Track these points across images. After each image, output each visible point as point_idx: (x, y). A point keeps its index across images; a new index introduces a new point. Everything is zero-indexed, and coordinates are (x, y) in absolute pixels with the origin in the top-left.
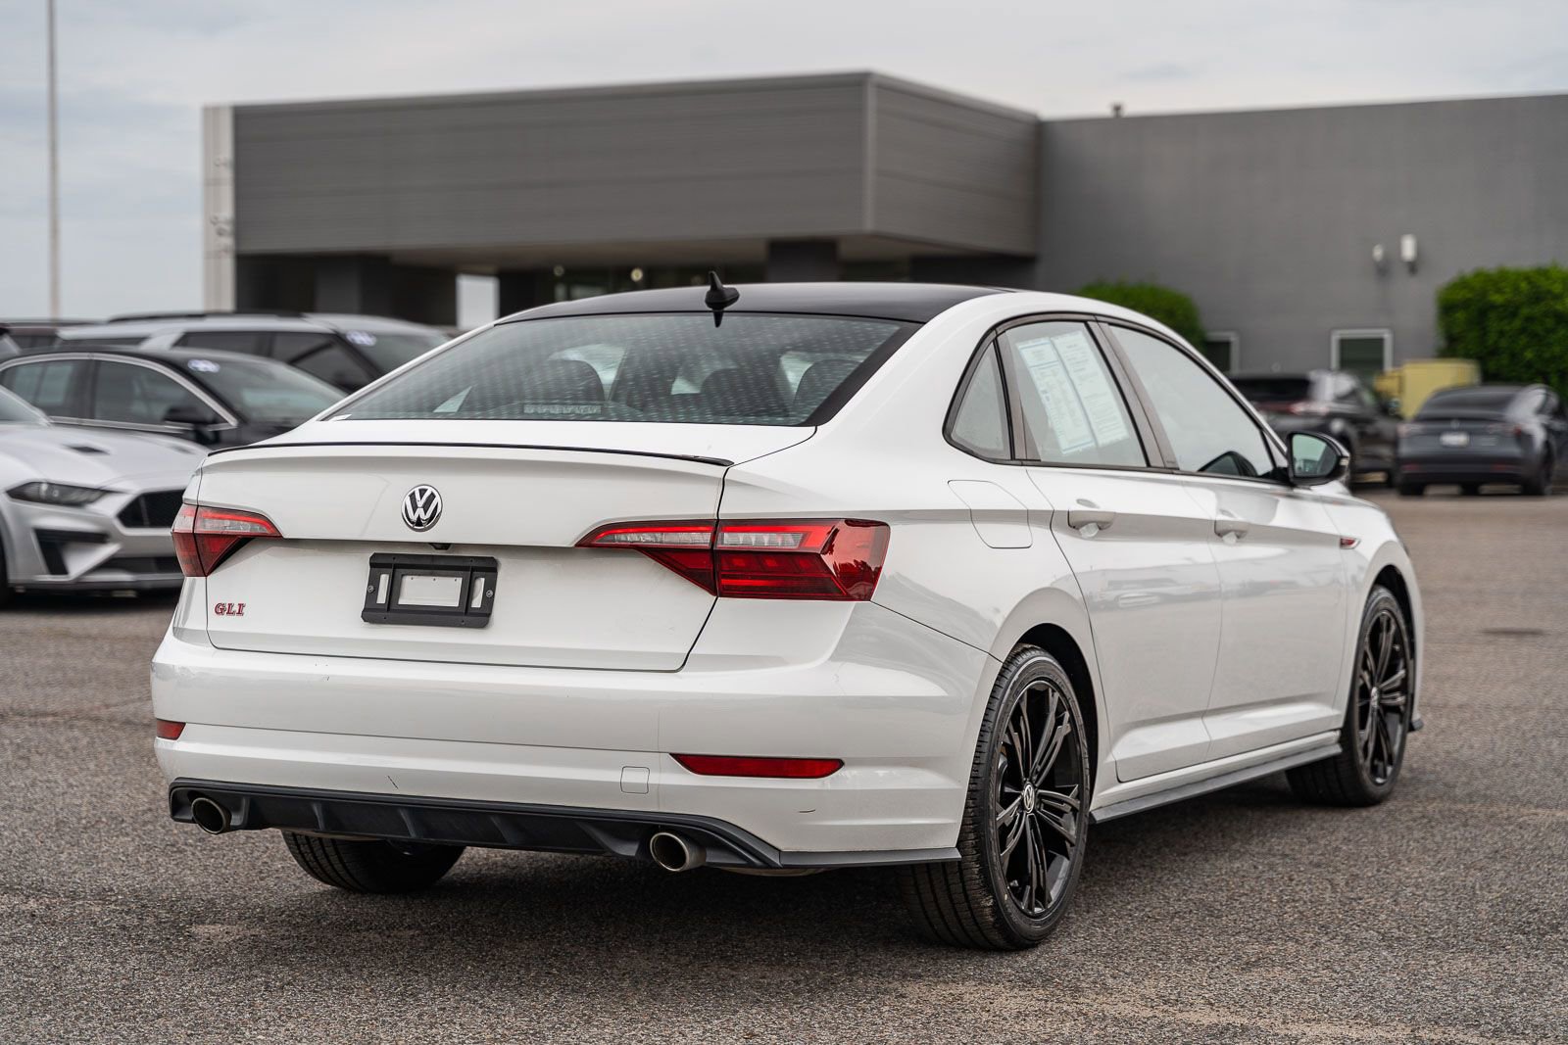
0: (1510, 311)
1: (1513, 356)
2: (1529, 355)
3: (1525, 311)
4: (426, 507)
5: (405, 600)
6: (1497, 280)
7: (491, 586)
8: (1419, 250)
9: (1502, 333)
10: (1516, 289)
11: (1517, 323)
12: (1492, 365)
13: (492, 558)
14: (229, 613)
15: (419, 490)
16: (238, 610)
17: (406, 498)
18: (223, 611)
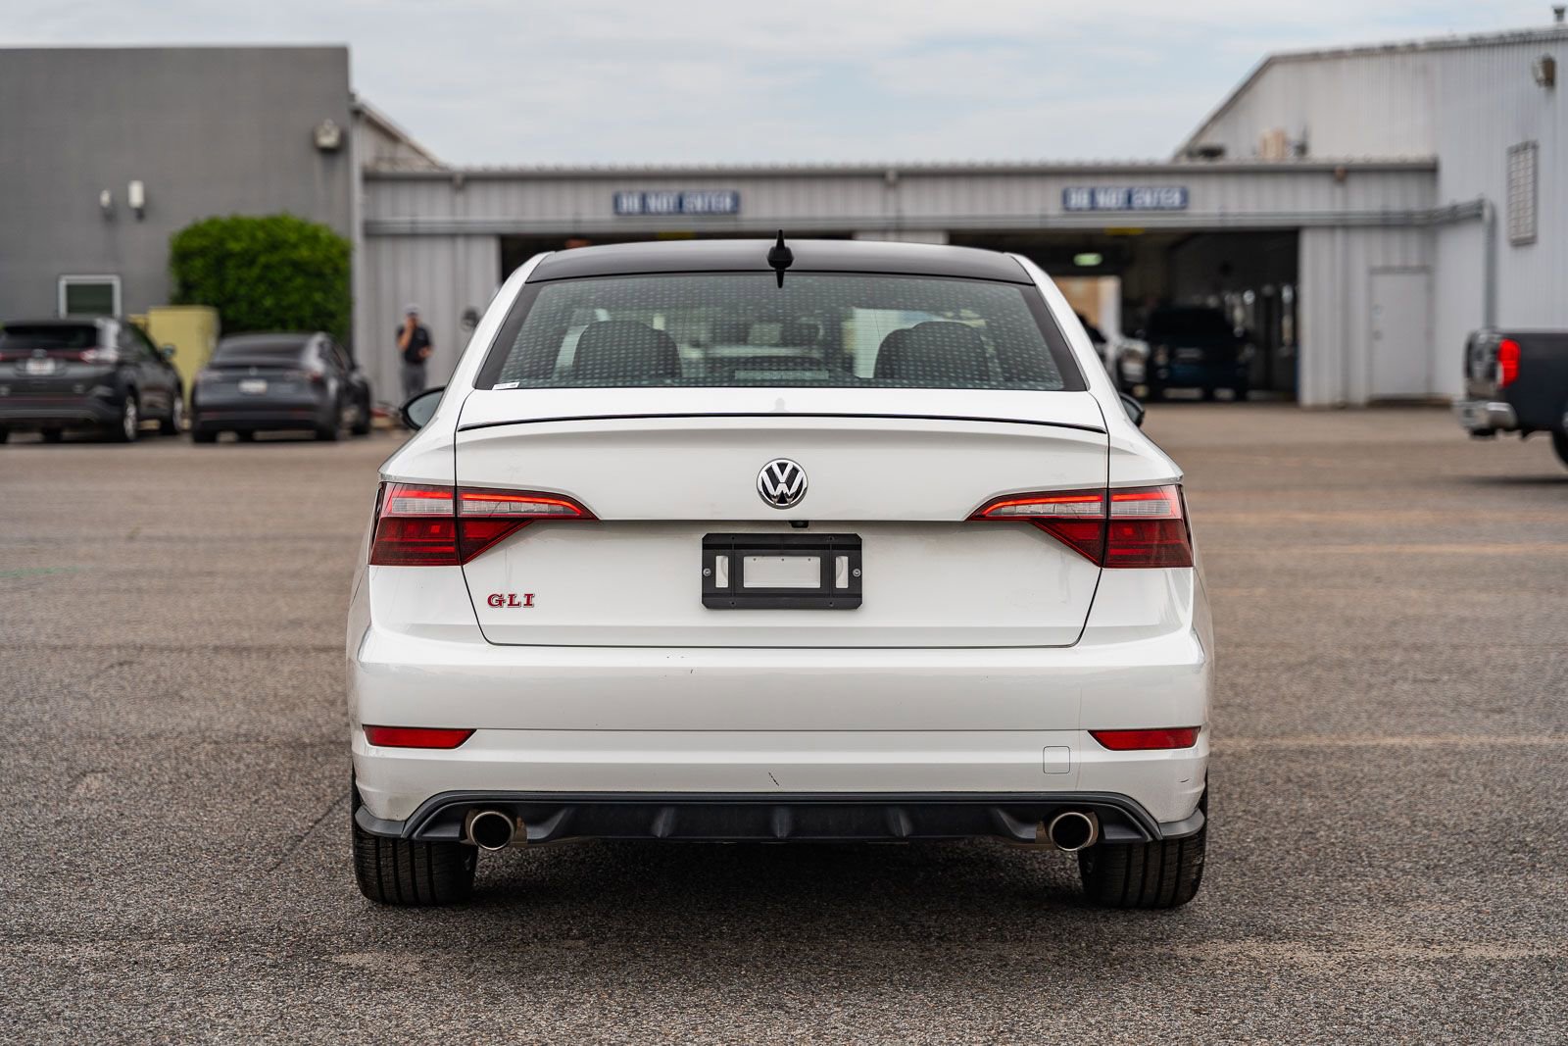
0: (248, 259)
1: (253, 303)
2: (268, 302)
3: (262, 259)
4: (789, 483)
5: (750, 582)
6: (233, 228)
7: (856, 564)
8: (147, 196)
9: (240, 281)
10: (253, 238)
11: (255, 271)
12: (231, 313)
13: (856, 535)
14: (511, 604)
15: (779, 465)
16: (524, 601)
17: (764, 474)
18: (501, 602)
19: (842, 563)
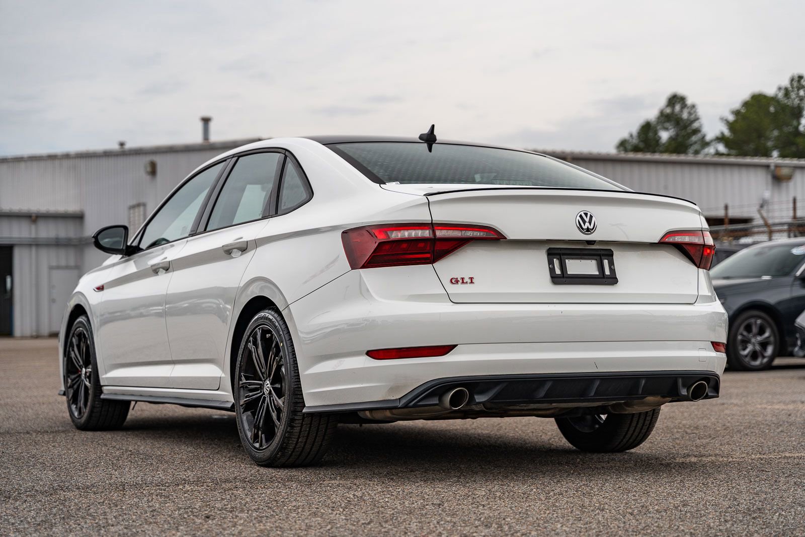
4: (590, 222)
5: (570, 271)
13: (610, 249)
14: (463, 282)
15: (584, 213)
16: (469, 281)
17: (578, 218)
18: (457, 282)
19: (606, 262)
